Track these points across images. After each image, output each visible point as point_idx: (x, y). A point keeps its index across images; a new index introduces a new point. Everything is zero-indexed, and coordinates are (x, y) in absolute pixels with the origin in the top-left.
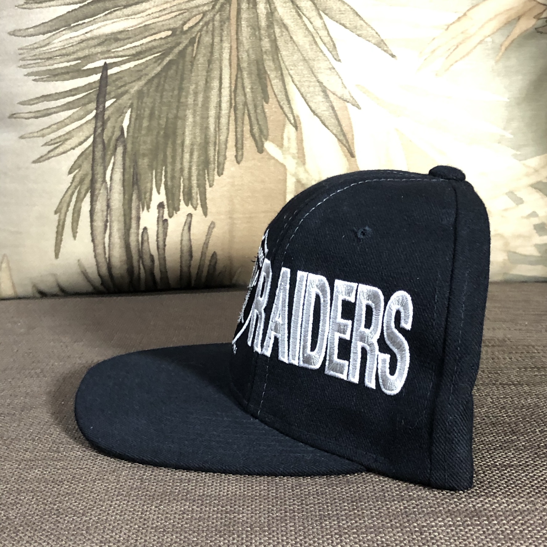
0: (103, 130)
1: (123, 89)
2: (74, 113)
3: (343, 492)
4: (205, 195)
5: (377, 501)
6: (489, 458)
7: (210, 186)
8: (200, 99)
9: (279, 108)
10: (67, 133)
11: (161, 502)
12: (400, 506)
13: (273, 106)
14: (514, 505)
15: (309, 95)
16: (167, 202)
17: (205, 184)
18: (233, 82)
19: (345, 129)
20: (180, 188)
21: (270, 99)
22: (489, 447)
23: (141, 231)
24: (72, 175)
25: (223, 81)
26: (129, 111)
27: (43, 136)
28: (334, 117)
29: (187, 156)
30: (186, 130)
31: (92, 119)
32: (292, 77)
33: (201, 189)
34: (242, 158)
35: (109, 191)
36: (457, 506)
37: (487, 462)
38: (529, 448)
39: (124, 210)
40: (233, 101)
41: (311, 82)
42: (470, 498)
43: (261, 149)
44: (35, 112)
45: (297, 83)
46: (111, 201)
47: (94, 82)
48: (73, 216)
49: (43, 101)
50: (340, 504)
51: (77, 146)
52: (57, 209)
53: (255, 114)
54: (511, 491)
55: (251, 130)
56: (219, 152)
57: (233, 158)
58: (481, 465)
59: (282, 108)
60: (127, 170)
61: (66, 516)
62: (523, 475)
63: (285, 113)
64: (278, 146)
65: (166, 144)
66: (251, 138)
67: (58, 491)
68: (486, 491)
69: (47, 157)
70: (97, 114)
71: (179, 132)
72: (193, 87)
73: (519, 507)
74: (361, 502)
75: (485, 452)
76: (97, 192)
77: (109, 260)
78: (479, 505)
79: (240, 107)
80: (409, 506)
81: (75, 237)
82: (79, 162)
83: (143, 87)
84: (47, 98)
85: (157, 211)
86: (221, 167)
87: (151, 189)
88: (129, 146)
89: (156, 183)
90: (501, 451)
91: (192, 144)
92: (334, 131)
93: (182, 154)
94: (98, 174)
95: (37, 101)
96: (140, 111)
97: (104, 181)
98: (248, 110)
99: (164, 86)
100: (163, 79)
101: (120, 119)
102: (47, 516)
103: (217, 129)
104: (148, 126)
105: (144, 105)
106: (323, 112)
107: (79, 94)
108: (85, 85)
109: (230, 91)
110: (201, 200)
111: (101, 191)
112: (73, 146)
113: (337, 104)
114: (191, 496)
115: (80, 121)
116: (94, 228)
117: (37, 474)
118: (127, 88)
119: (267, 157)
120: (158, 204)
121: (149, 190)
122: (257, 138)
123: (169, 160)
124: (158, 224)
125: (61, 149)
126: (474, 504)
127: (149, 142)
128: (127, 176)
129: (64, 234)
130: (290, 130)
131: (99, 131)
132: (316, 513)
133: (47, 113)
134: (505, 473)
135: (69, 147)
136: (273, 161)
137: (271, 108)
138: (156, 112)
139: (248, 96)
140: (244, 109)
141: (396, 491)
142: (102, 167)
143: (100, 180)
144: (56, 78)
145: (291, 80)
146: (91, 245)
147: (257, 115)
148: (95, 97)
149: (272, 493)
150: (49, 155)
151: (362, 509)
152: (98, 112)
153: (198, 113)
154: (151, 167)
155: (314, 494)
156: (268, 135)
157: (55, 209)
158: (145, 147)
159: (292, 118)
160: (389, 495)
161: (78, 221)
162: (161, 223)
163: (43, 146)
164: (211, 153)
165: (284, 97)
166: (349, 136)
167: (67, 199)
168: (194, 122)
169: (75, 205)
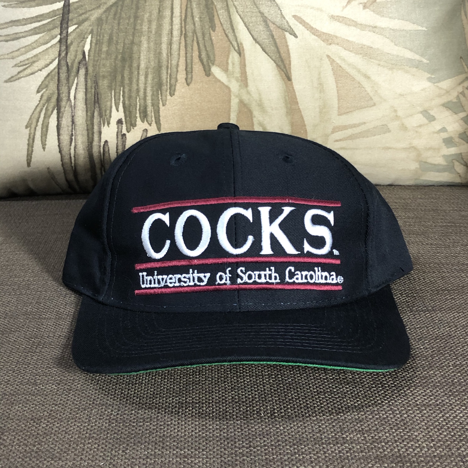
0: (67, 54)
1: (84, 16)
2: (40, 38)
3: (285, 432)
4: (159, 113)
5: (315, 444)
6: (410, 396)
7: (163, 105)
8: (154, 26)
9: (225, 35)
10: (35, 56)
11: (128, 445)
12: (335, 450)
13: (220, 34)
14: (433, 449)
15: (251, 24)
16: (125, 119)
17: (159, 103)
18: (184, 12)
19: (283, 55)
20: (137, 107)
21: (217, 28)
22: (411, 383)
23: (102, 144)
24: (40, 94)
25: (175, 11)
26: (90, 37)
27: (13, 58)
28: (274, 44)
29: (142, 78)
30: (142, 54)
31: (56, 43)
32: (236, 8)
33: (156, 107)
34: (192, 80)
35: (73, 108)
36: (384, 451)
37: (409, 401)
38: (444, 384)
39: (87, 125)
40: (183, 29)
41: (253, 12)
42: (396, 441)
43: (208, 73)
44: (5, 36)
45: (241, 13)
46: (75, 117)
47: (58, 10)
48: (42, 131)
49: (11, 26)
50: (283, 447)
51: (43, 68)
52: (27, 124)
53: (203, 42)
54: (431, 434)
55: (200, 56)
56: (170, 75)
57: (184, 81)
58: (404, 404)
59: (227, 36)
60: (89, 90)
61: (45, 460)
62: (440, 415)
63: (229, 40)
64: (223, 70)
65: (123, 67)
66: (200, 63)
67: (36, 430)
68: (409, 434)
69: (17, 77)
70: (61, 39)
71: (135, 56)
72: (147, 15)
73: (438, 452)
74: (301, 444)
75: (407, 390)
76: (62, 109)
77: (75, 168)
78: (403, 450)
79: (190, 34)
80: (343, 449)
81: (44, 148)
82: (47, 83)
83: (102, 15)
84: (16, 23)
85: (116, 126)
86: (173, 88)
87: (111, 107)
88: (90, 69)
89: (115, 103)
90: (421, 388)
91: (147, 68)
92: (274, 58)
93: (138, 76)
94: (63, 93)
95: (7, 25)
96: (100, 36)
97: (69, 99)
98: (197, 38)
99: (120, 14)
100: (120, 7)
101: (81, 44)
102: (28, 459)
103: (169, 55)
104: (107, 50)
105: (103, 31)
106: (263, 41)
107: (44, 20)
108: (50, 12)
109: (181, 19)
110: (155, 118)
111: (66, 109)
112: (40, 68)
113: (276, 33)
114: (153, 437)
115: (45, 45)
116: (61, 141)
117: (18, 410)
118: (87, 15)
119: (214, 80)
120: (117, 120)
121: (109, 108)
122: (205, 63)
123: (127, 81)
124: (117, 138)
125: (29, 71)
126: (399, 448)
127: (108, 65)
128: (89, 95)
129: (34, 146)
130: (234, 56)
131: (63, 54)
132: (262, 456)
133: (16, 37)
134: (425, 414)
135: (37, 69)
136: (218, 83)
137: (217, 36)
138: (114, 38)
139: (196, 25)
140: (193, 36)
141: (332, 432)
142: (67, 87)
143: (65, 99)
144: (23, 5)
145: (235, 10)
146: (59, 155)
147: (204, 42)
148: (59, 23)
149: (224, 433)
150: (19, 76)
151: (303, 453)
152: (62, 37)
153: (152, 39)
154: (110, 87)
155: (260, 435)
156: (214, 60)
157: (26, 124)
158: (104, 70)
159: (236, 46)
160: (325, 436)
161: (46, 135)
162: (120, 137)
163: (13, 67)
164: (164, 76)
165: (229, 26)
166: (287, 62)
167: (36, 115)
168: (149, 47)
169: (43, 121)
